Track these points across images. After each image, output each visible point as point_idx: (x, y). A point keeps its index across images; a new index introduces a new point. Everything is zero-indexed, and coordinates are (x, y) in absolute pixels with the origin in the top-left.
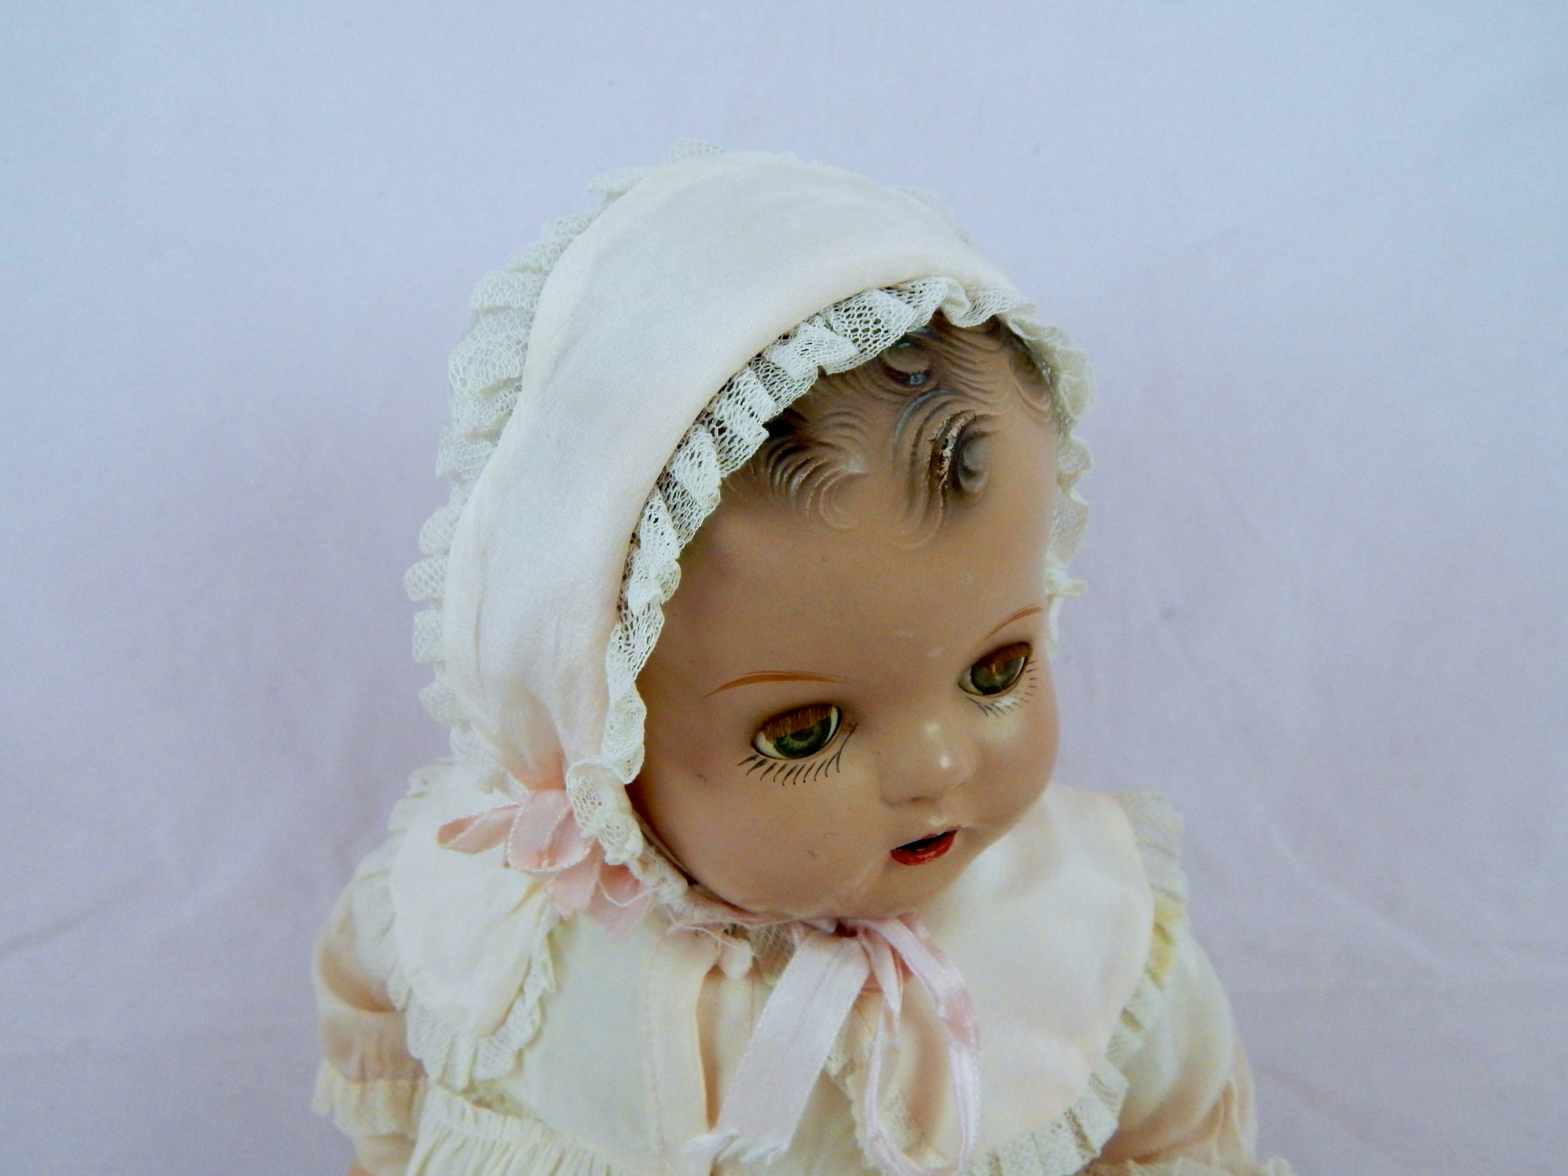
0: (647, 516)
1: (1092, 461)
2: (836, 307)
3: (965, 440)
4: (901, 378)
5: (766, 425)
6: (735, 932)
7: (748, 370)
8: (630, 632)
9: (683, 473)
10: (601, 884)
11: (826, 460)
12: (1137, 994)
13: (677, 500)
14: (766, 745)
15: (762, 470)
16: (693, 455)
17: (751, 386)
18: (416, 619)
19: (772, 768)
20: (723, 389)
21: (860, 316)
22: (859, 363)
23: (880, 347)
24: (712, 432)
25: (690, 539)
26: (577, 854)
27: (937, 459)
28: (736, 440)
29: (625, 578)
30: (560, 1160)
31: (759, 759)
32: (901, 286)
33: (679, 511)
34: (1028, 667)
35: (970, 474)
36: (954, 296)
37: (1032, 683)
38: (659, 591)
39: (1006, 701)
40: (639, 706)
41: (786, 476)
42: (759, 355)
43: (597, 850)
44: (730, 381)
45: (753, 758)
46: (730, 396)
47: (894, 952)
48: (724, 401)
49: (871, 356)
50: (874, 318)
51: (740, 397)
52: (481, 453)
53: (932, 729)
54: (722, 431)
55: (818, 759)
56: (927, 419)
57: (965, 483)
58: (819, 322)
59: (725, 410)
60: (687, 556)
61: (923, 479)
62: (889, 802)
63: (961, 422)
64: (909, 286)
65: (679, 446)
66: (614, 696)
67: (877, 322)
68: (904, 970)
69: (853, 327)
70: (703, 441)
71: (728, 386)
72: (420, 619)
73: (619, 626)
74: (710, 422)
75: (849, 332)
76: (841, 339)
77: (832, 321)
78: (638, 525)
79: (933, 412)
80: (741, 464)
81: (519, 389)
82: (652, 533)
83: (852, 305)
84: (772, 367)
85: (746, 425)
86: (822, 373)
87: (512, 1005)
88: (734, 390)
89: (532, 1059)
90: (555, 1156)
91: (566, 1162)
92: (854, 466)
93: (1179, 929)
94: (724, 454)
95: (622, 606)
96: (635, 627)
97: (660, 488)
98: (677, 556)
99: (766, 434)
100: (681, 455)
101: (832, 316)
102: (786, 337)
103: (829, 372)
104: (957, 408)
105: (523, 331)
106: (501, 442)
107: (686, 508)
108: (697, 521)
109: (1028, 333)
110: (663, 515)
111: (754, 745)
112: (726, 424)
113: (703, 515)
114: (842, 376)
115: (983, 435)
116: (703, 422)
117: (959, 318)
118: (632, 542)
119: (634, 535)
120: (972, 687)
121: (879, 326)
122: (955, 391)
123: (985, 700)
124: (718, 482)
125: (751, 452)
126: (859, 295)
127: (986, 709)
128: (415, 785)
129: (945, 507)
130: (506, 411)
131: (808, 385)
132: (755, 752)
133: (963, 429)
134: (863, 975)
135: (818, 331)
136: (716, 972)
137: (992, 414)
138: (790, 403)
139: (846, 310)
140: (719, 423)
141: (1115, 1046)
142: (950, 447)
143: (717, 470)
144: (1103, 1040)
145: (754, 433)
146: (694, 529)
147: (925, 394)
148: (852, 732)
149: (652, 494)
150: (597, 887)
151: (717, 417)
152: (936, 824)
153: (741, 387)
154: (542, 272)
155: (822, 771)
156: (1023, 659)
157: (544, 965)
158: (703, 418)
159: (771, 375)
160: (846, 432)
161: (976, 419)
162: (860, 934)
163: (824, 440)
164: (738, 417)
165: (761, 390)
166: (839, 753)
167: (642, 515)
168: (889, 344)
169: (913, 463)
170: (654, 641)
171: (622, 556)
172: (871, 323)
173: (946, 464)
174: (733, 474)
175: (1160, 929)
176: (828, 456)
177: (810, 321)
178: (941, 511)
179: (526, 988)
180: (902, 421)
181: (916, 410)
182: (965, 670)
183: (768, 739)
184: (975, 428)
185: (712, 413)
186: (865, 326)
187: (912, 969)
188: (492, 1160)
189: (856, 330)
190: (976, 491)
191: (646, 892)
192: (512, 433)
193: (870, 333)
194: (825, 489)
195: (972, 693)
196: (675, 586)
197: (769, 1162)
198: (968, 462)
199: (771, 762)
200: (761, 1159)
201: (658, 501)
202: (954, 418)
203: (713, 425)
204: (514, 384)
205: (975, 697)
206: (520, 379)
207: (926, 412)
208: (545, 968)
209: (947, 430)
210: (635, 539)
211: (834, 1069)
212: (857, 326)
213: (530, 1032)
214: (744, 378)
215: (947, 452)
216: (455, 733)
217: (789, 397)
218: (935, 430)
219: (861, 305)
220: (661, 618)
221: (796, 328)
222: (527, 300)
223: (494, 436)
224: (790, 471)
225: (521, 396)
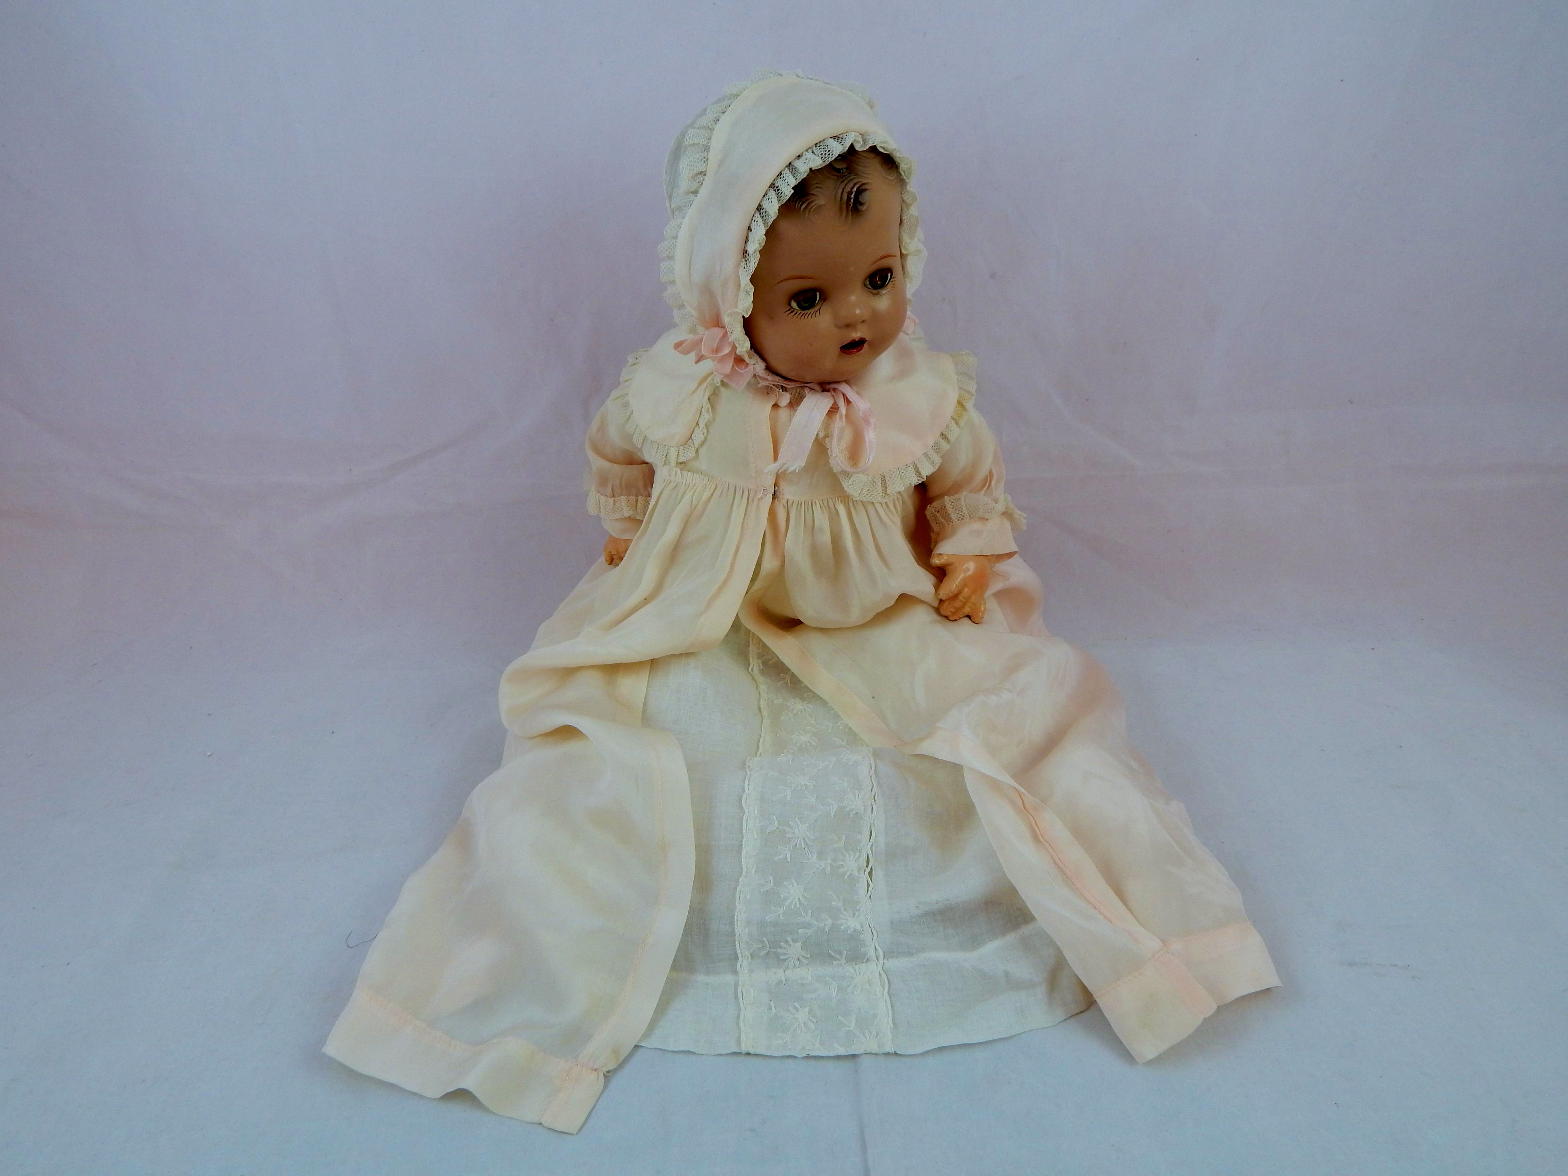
0: (753, 220)
1: (918, 198)
2: (816, 145)
3: (860, 192)
4: (838, 170)
5: (793, 188)
6: (784, 389)
7: (787, 169)
8: (748, 262)
9: (765, 205)
10: (734, 365)
11: (812, 200)
12: (947, 426)
13: (764, 214)
14: (794, 304)
15: (792, 203)
16: (769, 199)
17: (787, 175)
18: (662, 265)
19: (796, 313)
20: (778, 175)
21: (823, 149)
22: (824, 165)
23: (830, 160)
24: (775, 190)
25: (769, 227)
26: (727, 350)
27: (849, 199)
28: (783, 193)
29: (746, 242)
30: (716, 488)
31: (792, 310)
32: (839, 136)
33: (764, 218)
34: (892, 280)
35: (862, 204)
36: (857, 139)
37: (894, 286)
38: (758, 245)
39: (884, 292)
40: (751, 288)
41: (799, 205)
42: (790, 163)
43: (734, 348)
44: (781, 172)
45: (790, 310)
46: (781, 178)
47: (844, 394)
48: (779, 180)
49: (827, 163)
50: (828, 149)
51: (784, 179)
52: (691, 199)
53: (853, 298)
54: (778, 190)
55: (812, 311)
56: (845, 186)
57: (859, 207)
58: (810, 151)
59: (779, 183)
60: (768, 234)
61: (844, 206)
62: (838, 327)
63: (858, 185)
64: (841, 136)
65: (764, 196)
66: (743, 284)
67: (829, 151)
68: (848, 402)
69: (821, 153)
70: (772, 194)
71: (780, 174)
72: (664, 265)
73: (744, 260)
74: (774, 187)
75: (820, 155)
76: (817, 157)
77: (814, 150)
78: (751, 223)
79: (849, 182)
80: (785, 201)
81: (705, 175)
82: (756, 225)
83: (821, 144)
84: (794, 168)
85: (786, 188)
86: (811, 169)
87: (694, 430)
88: (782, 176)
89: (702, 451)
90: (713, 487)
91: (717, 489)
92: (822, 202)
93: (970, 404)
94: (779, 198)
95: (745, 252)
96: (749, 260)
97: (758, 210)
98: (765, 233)
99: (793, 191)
100: (765, 199)
101: (814, 148)
102: (799, 156)
103: (813, 169)
104: (855, 181)
105: (706, 153)
106: (699, 195)
107: (767, 217)
108: (770, 222)
109: (886, 151)
110: (759, 219)
111: (790, 305)
112: (780, 187)
113: (773, 219)
114: (818, 170)
115: (866, 190)
116: (772, 187)
117: (858, 147)
118: (748, 229)
119: (749, 227)
120: (870, 287)
121: (830, 152)
122: (856, 174)
123: (875, 291)
124: (778, 208)
125: (788, 198)
126: (824, 140)
127: (875, 294)
128: (631, 360)
129: (852, 215)
130: (700, 183)
131: (806, 174)
132: (790, 308)
133: (858, 188)
134: (832, 402)
135: (809, 155)
136: (776, 406)
137: (870, 182)
138: (800, 180)
139: (819, 146)
140: (777, 187)
141: (936, 448)
142: (854, 194)
143: (777, 204)
144: (931, 442)
145: (789, 190)
146: (770, 224)
147: (846, 176)
148: (824, 301)
149: (755, 212)
150: (733, 366)
151: (776, 185)
152: (856, 335)
153: (784, 175)
154: (712, 130)
155: (814, 315)
156: (889, 275)
157: (708, 409)
158: (772, 186)
159: (794, 170)
160: (818, 189)
161: (863, 184)
162: (831, 390)
163: (812, 193)
164: (783, 186)
165: (791, 176)
166: (820, 308)
167: (752, 220)
168: (833, 159)
169: (841, 200)
170: (756, 263)
171: (745, 234)
172: (827, 151)
173: (852, 200)
174: (782, 205)
175: (960, 403)
176: (813, 198)
177: (807, 150)
178: (851, 217)
179: (699, 422)
180: (837, 186)
181: (842, 182)
182: (866, 279)
183: (794, 301)
184: (864, 187)
185: (775, 184)
186: (825, 153)
187: (851, 400)
188: (690, 489)
189: (822, 154)
190: (863, 209)
191: (751, 367)
192: (703, 191)
193: (827, 155)
194: (812, 210)
195: (870, 289)
196: (763, 244)
197: (797, 471)
198: (860, 200)
199: (796, 311)
200: (795, 470)
201: (757, 215)
202: (855, 184)
203: (775, 188)
204: (703, 173)
205: (870, 290)
206: (706, 171)
207: (846, 182)
208: (708, 411)
209: (853, 188)
210: (750, 229)
211: (821, 435)
212: (822, 152)
213: (702, 438)
214: (785, 172)
215: (852, 196)
216: (675, 311)
217: (800, 178)
218: (848, 189)
219: (824, 144)
220: (759, 255)
221: (802, 153)
222: (706, 141)
223: (695, 193)
224: (800, 204)
225: (706, 178)
